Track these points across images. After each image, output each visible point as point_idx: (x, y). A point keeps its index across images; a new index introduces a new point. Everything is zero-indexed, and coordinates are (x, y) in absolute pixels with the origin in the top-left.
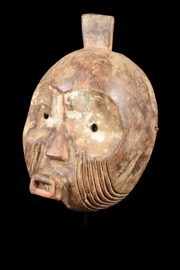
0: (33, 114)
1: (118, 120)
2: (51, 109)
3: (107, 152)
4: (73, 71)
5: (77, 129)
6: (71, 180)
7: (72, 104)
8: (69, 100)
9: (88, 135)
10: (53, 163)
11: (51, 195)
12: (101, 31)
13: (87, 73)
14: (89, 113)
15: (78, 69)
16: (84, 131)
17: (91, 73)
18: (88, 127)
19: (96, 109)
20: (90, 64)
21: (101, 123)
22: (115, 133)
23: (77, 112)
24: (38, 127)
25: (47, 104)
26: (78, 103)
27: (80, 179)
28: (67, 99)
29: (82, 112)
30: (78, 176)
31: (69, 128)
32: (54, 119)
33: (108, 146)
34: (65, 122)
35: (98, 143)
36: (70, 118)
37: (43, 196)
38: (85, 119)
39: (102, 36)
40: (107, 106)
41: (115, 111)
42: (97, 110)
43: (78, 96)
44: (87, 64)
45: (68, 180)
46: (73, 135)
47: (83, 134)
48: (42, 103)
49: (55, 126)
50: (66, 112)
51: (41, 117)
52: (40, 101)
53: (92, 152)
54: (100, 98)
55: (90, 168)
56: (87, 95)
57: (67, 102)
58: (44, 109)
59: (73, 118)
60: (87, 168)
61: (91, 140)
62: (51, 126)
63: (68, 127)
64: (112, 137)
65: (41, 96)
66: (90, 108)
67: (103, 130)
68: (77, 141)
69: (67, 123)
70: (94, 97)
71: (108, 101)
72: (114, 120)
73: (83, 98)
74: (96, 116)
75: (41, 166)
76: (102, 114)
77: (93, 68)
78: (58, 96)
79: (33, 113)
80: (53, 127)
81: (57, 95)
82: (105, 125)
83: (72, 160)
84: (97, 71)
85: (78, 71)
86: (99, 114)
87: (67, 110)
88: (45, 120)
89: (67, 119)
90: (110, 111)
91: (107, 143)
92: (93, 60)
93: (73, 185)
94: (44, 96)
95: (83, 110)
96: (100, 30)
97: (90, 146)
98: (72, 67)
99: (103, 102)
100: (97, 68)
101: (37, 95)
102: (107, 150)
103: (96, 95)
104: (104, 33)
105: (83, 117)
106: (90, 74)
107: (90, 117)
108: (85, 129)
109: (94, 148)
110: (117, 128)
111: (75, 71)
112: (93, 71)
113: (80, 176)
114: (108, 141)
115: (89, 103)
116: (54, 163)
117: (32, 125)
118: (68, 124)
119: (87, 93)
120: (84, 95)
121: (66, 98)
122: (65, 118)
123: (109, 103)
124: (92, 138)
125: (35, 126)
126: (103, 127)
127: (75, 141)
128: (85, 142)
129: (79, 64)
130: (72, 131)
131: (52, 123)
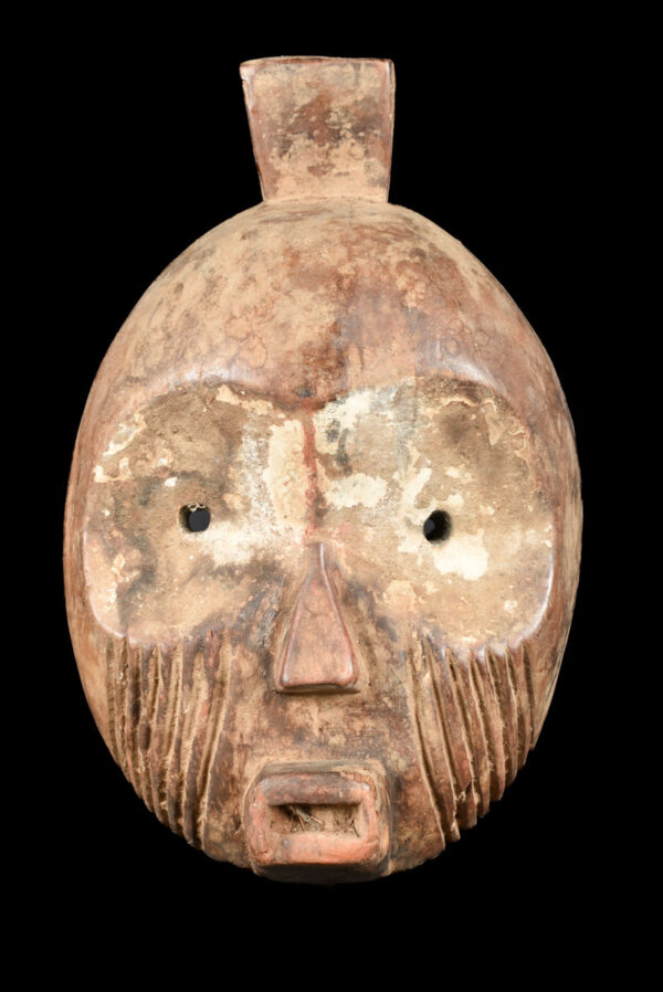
0: (112, 524)
1: (531, 477)
2: (223, 487)
3: (517, 612)
4: (325, 309)
5: (374, 548)
6: (401, 760)
7: (347, 447)
8: (332, 435)
9: (420, 562)
10: (297, 710)
11: (369, 844)
12: (349, 126)
13: (385, 308)
14: (417, 473)
15: (342, 297)
16: (401, 549)
17: (402, 306)
18: (415, 527)
19: (446, 451)
20: (381, 270)
21: (466, 501)
22: (524, 530)
23: (369, 477)
24: (162, 572)
25: (194, 469)
26: (369, 442)
27: (435, 745)
28: (327, 432)
29: (386, 473)
30: (424, 735)
31: (340, 550)
32: (246, 526)
33: (512, 587)
34: (322, 529)
35: (469, 583)
36: (339, 508)
37: (335, 861)
38: (399, 500)
39: (353, 145)
40: (490, 431)
41: (519, 442)
42: (448, 453)
43: (372, 411)
44: (372, 274)
45: (389, 763)
46: (363, 575)
47: (400, 560)
48: (165, 469)
49: (266, 556)
50: (322, 488)
51: (165, 526)
52: (147, 460)
53: (462, 627)
54: (462, 403)
55: (469, 693)
56: (410, 402)
57: (325, 443)
58: (178, 491)
59: (354, 507)
60: (459, 693)
61: (439, 579)
62: (243, 558)
63: (339, 547)
64: (517, 546)
65: (158, 440)
66: (419, 450)
67: (474, 529)
68: (389, 596)
69: (330, 530)
70: (438, 403)
71: (495, 407)
72: (517, 479)
73: (390, 414)
74: (446, 477)
75: (241, 736)
76: (468, 467)
77: (401, 283)
78: (273, 428)
79: (116, 517)
80: (254, 560)
81: (266, 421)
82: (482, 507)
83: (391, 680)
84: (421, 297)
85: (346, 306)
86: (456, 466)
87: (325, 477)
88: (190, 537)
89: (329, 514)
90: (502, 446)
91: (502, 575)
92: (383, 252)
93: (411, 777)
94: (178, 439)
95: (392, 465)
96: (344, 121)
97: (444, 602)
98: (311, 295)
99: (474, 417)
100: (416, 281)
101: (131, 439)
102: (515, 603)
103: (447, 395)
104: (362, 134)
105: (393, 494)
106: (401, 311)
107: (422, 486)
108: (404, 538)
109: (460, 608)
110: (531, 508)
111: (333, 307)
112: (407, 298)
113: (434, 735)
114: (503, 566)
115: (416, 430)
116: (304, 708)
117: (128, 569)
118: (334, 536)
119: (408, 392)
120: (397, 401)
121: (323, 430)
122: (318, 511)
123: (497, 417)
124: (439, 572)
125: (148, 574)
126: (474, 516)
127: (380, 597)
128: (418, 591)
129: (339, 279)
130: (356, 561)
131: (239, 545)
